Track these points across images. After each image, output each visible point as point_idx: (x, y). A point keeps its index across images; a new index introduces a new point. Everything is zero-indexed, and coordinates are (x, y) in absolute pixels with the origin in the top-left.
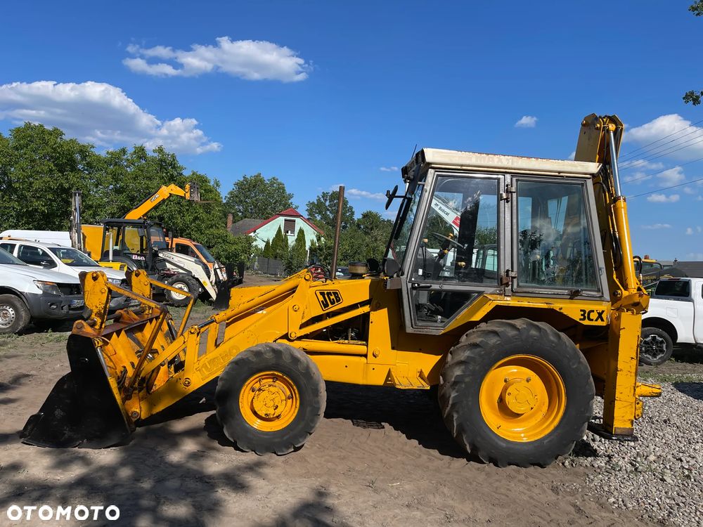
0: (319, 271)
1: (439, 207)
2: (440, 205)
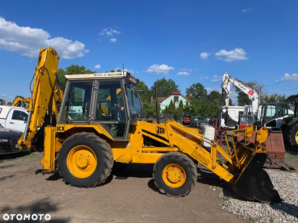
0: (188, 118)
1: (240, 86)
2: (241, 85)
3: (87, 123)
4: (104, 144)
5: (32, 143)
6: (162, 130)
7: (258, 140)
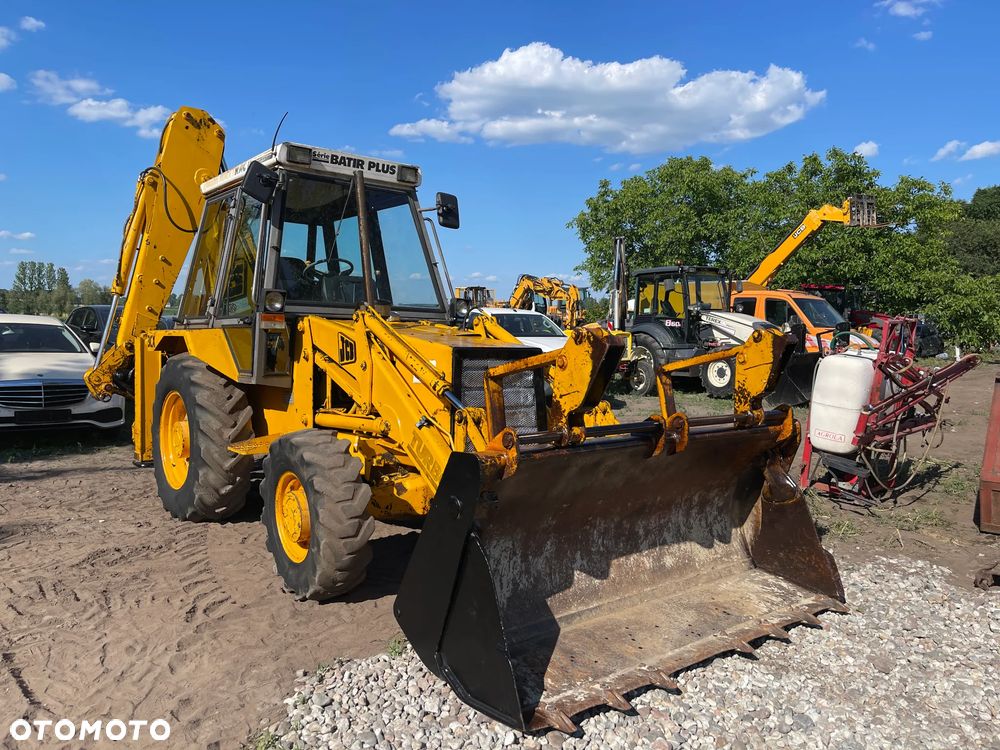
3: (204, 326)
4: (208, 389)
5: (114, 379)
6: (349, 349)
7: (558, 398)
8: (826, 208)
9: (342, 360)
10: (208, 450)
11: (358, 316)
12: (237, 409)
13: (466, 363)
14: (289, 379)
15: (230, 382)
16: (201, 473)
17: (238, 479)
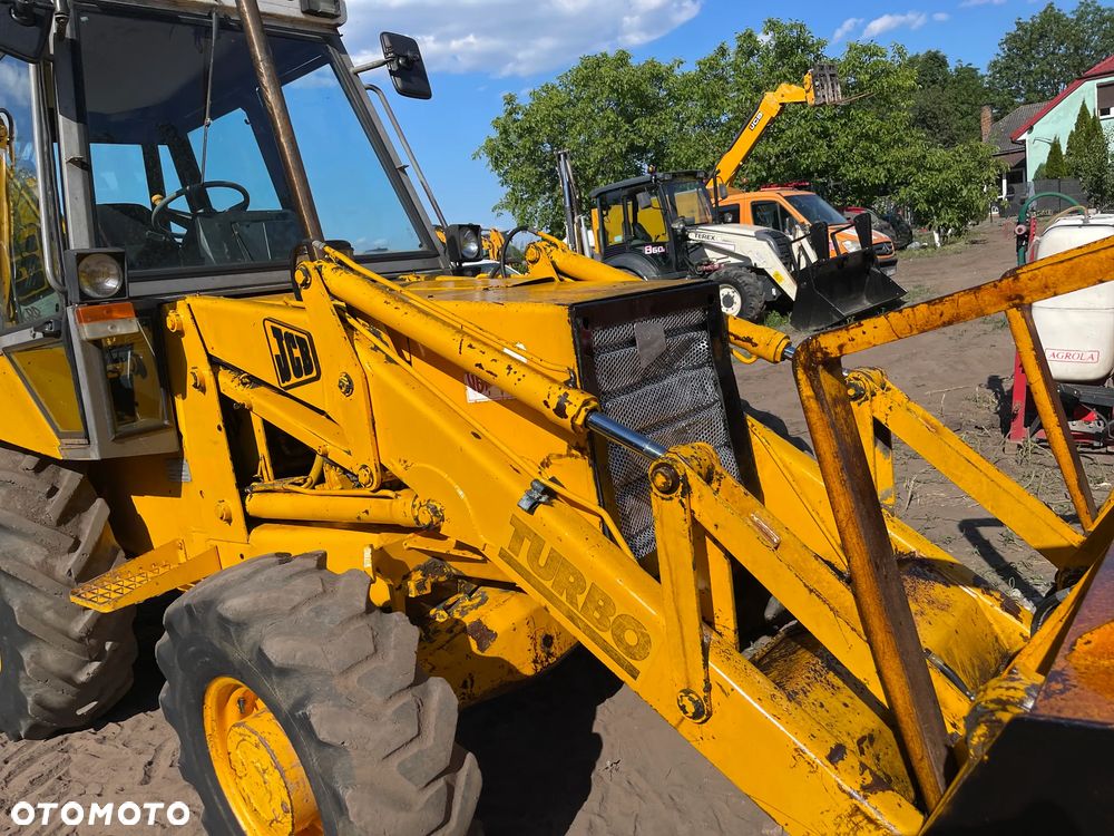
8: (784, 87)
9: (285, 376)
10: (29, 609)
11: (307, 273)
12: (73, 509)
13: (599, 337)
14: (173, 434)
15: (44, 462)
16: (26, 655)
17: (108, 645)
